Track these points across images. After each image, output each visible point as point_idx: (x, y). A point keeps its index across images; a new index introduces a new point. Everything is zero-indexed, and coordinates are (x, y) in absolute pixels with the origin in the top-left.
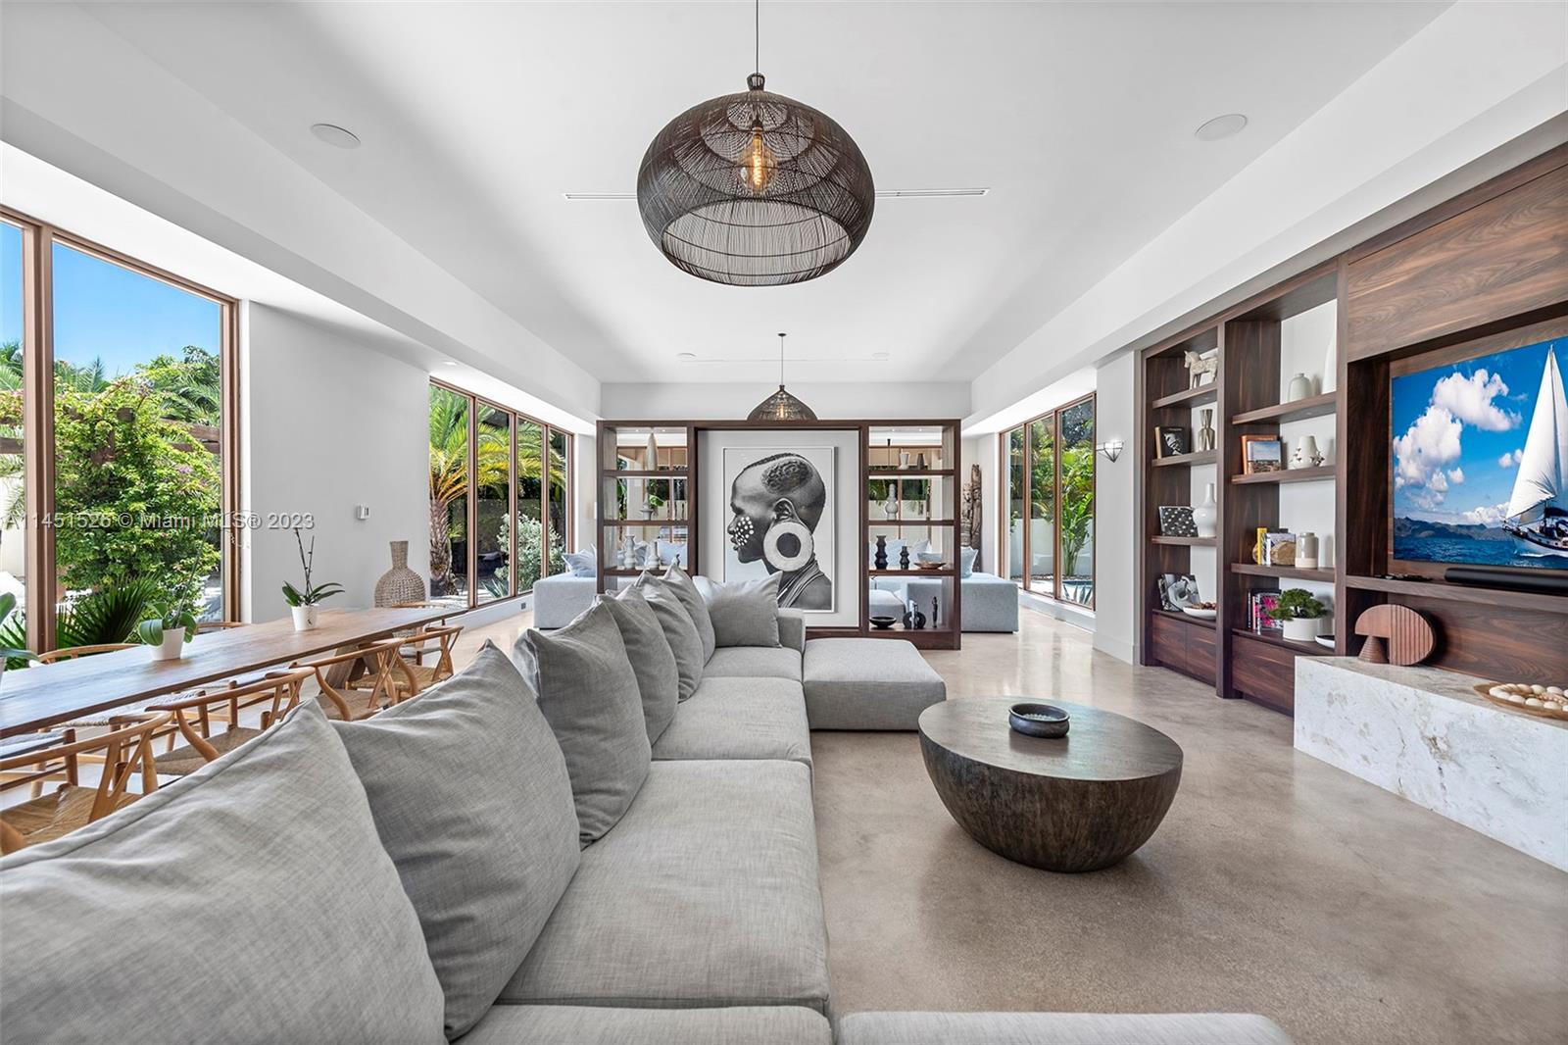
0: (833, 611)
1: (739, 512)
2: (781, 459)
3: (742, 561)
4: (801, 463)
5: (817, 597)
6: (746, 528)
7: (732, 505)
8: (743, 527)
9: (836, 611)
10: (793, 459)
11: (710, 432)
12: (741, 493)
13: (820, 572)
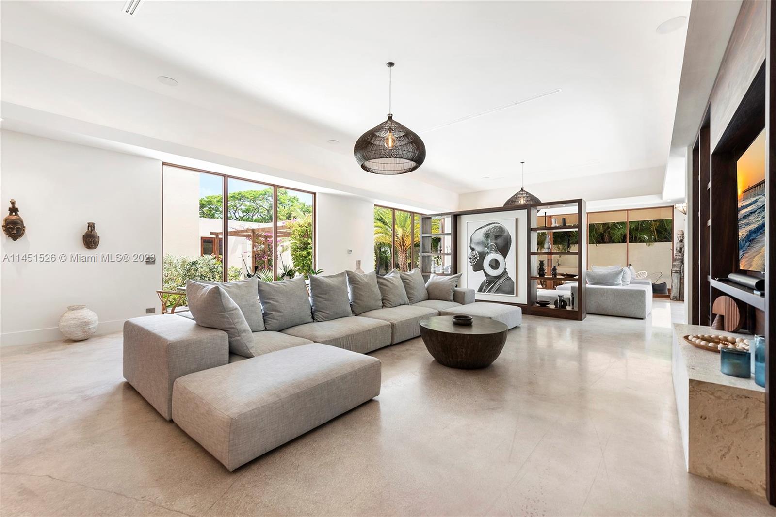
0: (515, 295)
1: (473, 249)
2: (491, 226)
3: (474, 271)
4: (500, 227)
5: (507, 289)
6: (476, 256)
7: (470, 247)
8: (474, 256)
9: (517, 295)
10: (496, 225)
11: (462, 216)
12: (474, 241)
13: (508, 277)
